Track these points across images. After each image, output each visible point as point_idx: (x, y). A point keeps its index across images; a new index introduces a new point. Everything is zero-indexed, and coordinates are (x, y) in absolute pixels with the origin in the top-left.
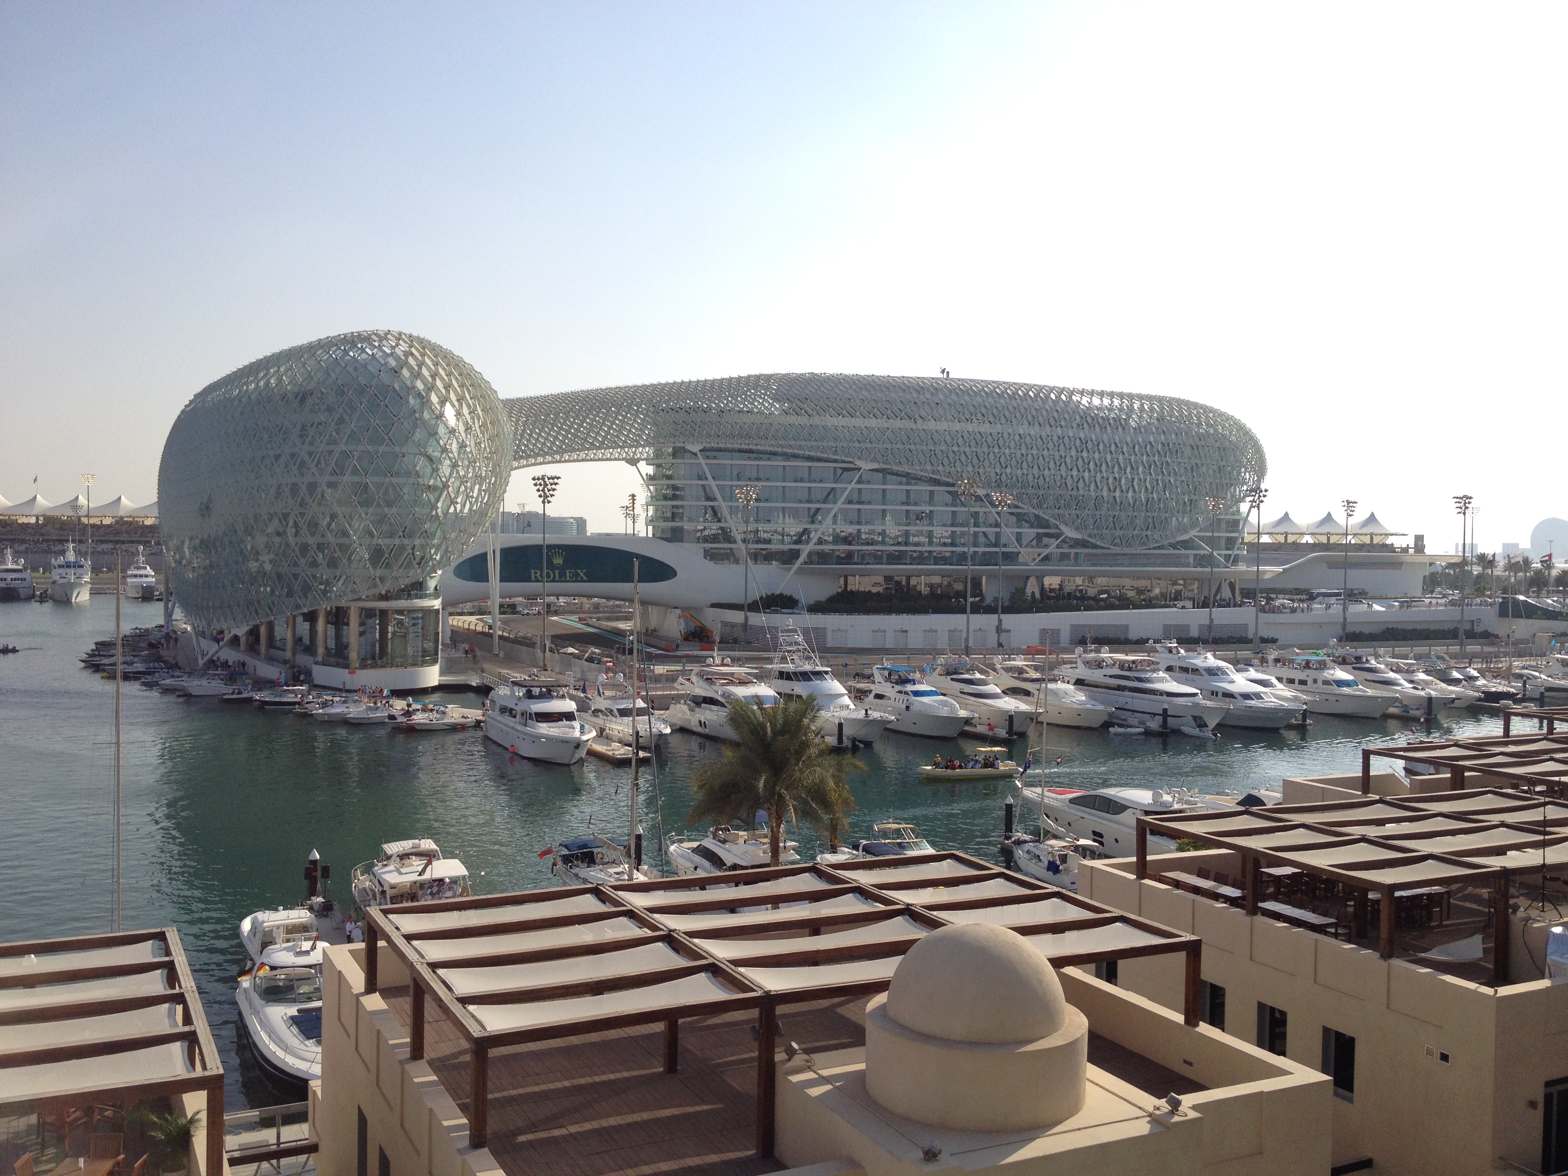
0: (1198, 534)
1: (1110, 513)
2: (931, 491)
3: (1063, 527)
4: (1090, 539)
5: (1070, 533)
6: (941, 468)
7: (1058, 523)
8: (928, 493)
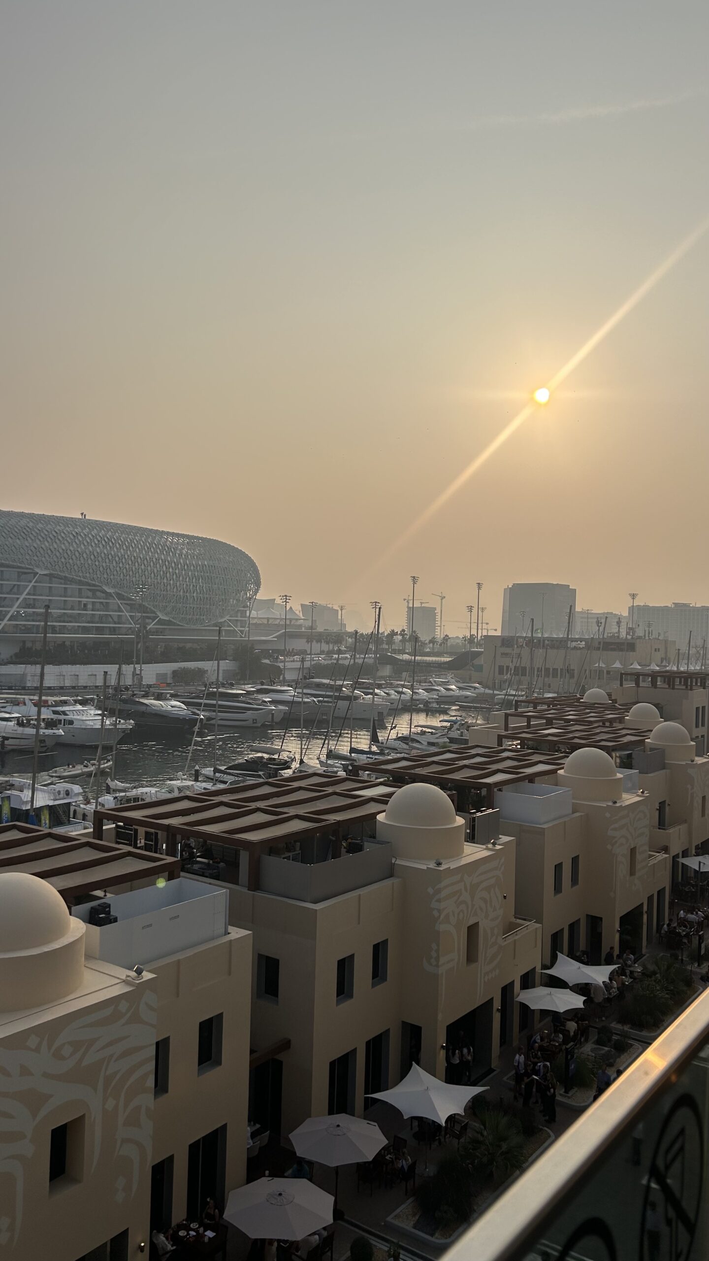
0: (230, 618)
1: (184, 605)
2: (79, 589)
3: (159, 614)
4: (172, 620)
5: (162, 616)
6: (88, 575)
7: (156, 610)
8: (77, 590)
